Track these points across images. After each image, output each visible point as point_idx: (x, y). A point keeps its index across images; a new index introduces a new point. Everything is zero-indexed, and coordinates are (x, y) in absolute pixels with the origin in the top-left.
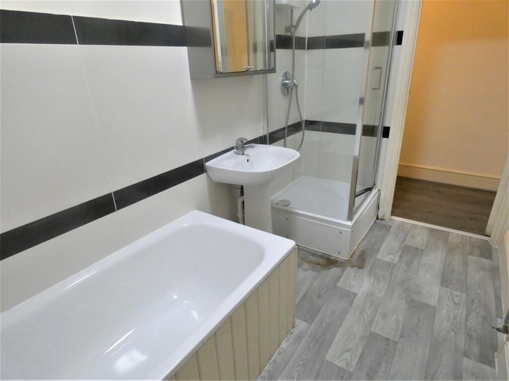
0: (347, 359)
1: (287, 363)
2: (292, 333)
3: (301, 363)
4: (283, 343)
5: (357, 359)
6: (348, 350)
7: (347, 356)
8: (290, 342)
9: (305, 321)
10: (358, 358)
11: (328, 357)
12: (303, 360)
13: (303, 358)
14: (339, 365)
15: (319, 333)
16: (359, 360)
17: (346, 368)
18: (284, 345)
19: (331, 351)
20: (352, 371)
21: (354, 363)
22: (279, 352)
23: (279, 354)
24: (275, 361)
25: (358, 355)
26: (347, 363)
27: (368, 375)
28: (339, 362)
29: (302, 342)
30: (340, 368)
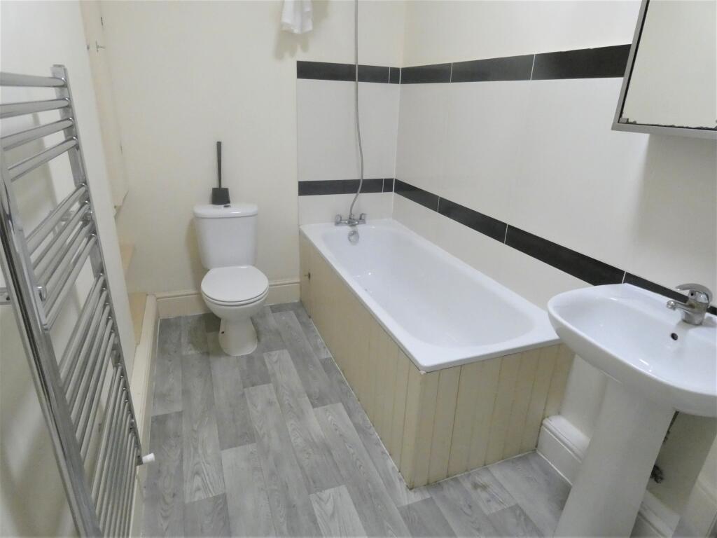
0: (326, 504)
1: (368, 451)
2: (400, 480)
3: (358, 463)
4: (394, 464)
5: (317, 513)
6: (333, 515)
7: (329, 507)
8: (391, 471)
9: (409, 506)
10: (317, 515)
11: (343, 489)
12: (360, 466)
13: (362, 468)
14: (328, 492)
15: (379, 507)
16: (314, 515)
17: (318, 493)
18: (391, 463)
19: (347, 497)
20: (311, 495)
21: (316, 507)
22: (385, 453)
23: (383, 453)
24: (377, 444)
25: (319, 520)
26: (323, 501)
27: (294, 506)
28: (330, 494)
29: (381, 481)
30: (322, 489)
